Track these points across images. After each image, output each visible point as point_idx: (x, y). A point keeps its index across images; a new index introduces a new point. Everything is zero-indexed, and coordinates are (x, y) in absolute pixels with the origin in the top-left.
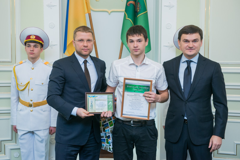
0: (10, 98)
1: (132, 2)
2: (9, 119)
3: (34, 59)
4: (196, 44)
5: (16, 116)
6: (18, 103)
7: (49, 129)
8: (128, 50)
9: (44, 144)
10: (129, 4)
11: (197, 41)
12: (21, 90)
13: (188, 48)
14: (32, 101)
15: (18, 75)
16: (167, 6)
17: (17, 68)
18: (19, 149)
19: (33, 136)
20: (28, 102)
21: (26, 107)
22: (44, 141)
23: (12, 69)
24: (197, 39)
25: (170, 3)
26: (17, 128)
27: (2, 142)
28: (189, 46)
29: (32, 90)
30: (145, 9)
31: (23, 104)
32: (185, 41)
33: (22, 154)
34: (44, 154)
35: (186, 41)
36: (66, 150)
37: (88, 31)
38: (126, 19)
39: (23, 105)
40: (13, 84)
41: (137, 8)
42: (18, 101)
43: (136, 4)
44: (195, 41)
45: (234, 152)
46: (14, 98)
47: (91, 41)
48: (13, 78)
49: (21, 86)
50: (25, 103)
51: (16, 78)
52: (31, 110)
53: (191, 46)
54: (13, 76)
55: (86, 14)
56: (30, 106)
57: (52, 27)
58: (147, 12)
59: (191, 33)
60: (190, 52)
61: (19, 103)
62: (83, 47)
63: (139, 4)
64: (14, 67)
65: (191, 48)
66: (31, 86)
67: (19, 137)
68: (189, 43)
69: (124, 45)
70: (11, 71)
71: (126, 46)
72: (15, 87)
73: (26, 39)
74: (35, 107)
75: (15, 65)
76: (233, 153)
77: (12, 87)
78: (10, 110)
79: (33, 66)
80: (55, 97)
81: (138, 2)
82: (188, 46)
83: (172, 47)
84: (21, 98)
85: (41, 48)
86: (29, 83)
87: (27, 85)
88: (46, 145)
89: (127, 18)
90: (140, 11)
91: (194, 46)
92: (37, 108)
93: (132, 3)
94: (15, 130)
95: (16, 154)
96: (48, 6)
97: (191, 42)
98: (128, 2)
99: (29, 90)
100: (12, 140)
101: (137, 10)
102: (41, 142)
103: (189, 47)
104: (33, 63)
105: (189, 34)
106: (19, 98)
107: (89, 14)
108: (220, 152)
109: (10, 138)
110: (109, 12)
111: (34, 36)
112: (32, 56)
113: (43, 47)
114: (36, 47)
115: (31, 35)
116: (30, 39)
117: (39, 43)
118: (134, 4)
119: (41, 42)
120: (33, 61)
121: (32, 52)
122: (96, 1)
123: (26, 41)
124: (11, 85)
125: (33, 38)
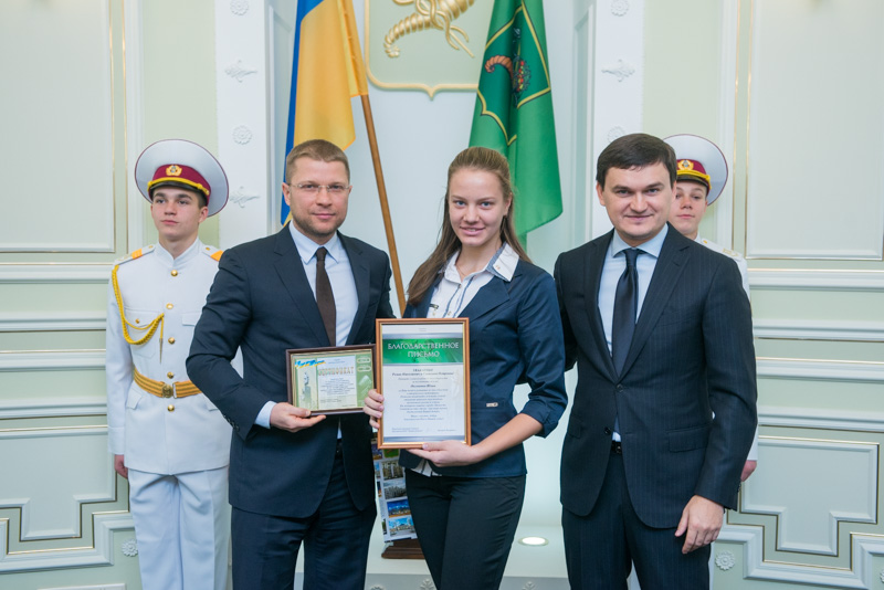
0: (103, 368)
1: (501, 60)
3: (176, 241)
5: (125, 425)
6: (130, 385)
7: (226, 470)
9: (209, 519)
10: (491, 67)
11: (658, 190)
12: (139, 343)
14: (171, 377)
15: (129, 293)
16: (611, 73)
17: (123, 273)
18: (132, 529)
19: (177, 490)
20: (158, 380)
21: (154, 396)
22: (212, 510)
23: (107, 275)
24: (659, 184)
25: (620, 61)
26: (126, 465)
27: (83, 506)
28: (632, 207)
29: (173, 343)
30: (544, 82)
31: (145, 388)
32: (619, 192)
33: (141, 550)
34: (212, 549)
35: (624, 191)
36: (266, 530)
37: (332, 157)
38: (481, 115)
39: (145, 392)
40: (113, 323)
41: (517, 78)
42: (129, 379)
43: (513, 65)
44: (651, 189)
45: (831, 547)
46: (116, 368)
47: (342, 187)
49: (138, 328)
50: (149, 383)
52: (171, 407)
53: (639, 208)
54: (113, 299)
55: (352, 99)
56: (167, 393)
57: (243, 141)
58: (550, 91)
59: (637, 164)
60: (638, 224)
61: (134, 383)
62: (315, 206)
63: (524, 66)
64: (113, 268)
65: (639, 215)
66: (167, 330)
67: (133, 493)
68: (634, 197)
70: (105, 281)
72: (119, 331)
73: (155, 178)
74: (181, 396)
75: (117, 262)
76: (827, 549)
77: (109, 333)
78: (105, 405)
79: (175, 265)
80: (212, 362)
81: (521, 60)
82: (629, 206)
84: (138, 367)
85: (200, 207)
86: (160, 319)
87: (157, 325)
88: (216, 521)
89: (485, 112)
90: (526, 89)
91: (650, 205)
92: (188, 400)
93: (500, 64)
94: (121, 470)
95: (126, 545)
96: (229, 72)
97: (639, 195)
98: (489, 59)
99: (161, 342)
100: (116, 500)
101: (518, 85)
102: (202, 510)
103: (633, 210)
104: (175, 256)
105: (633, 167)
106: (131, 366)
107: (362, 97)
108: (784, 544)
109: (109, 495)
110: (431, 92)
111: (177, 167)
112: (169, 230)
113: (206, 204)
114: (182, 203)
115: (168, 166)
116: (166, 176)
117: (195, 190)
118: (508, 66)
119: (200, 186)
120: (175, 249)
121: (171, 218)
122: (390, 56)
123: (154, 185)
124: (107, 325)
125: (173, 174)
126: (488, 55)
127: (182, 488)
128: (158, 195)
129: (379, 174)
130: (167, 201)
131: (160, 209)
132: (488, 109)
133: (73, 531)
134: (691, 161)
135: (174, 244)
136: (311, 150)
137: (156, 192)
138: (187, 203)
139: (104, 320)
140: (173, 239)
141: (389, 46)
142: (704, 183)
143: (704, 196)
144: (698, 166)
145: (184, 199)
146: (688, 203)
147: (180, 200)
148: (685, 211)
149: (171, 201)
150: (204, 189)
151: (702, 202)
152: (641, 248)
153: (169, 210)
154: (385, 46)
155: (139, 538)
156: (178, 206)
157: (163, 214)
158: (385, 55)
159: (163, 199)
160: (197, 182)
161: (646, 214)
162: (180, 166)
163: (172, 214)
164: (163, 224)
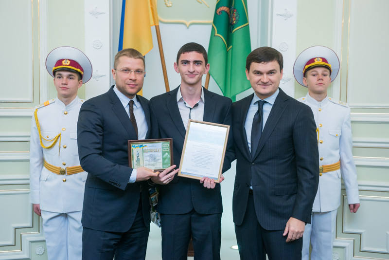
0: (28, 160)
1: (225, 8)
2: (28, 193)
3: (67, 98)
4: (273, 77)
5: (39, 189)
6: (42, 169)
10: (220, 12)
11: (274, 73)
12: (48, 148)
13: (260, 83)
14: (65, 165)
15: (42, 123)
16: (281, 15)
17: (40, 113)
19: (67, 220)
20: (58, 166)
21: (55, 174)
23: (32, 114)
24: (274, 70)
25: (286, 9)
27: (16, 230)
28: (262, 80)
29: (65, 148)
30: (245, 20)
31: (51, 170)
32: (256, 73)
33: (48, 250)
35: (258, 73)
36: (103, 238)
37: (138, 56)
38: (215, 36)
39: (51, 172)
40: (34, 137)
41: (232, 18)
42: (42, 165)
43: (230, 11)
44: (271, 72)
45: (387, 250)
46: (35, 160)
48: (35, 128)
50: (53, 168)
51: (39, 128)
52: (64, 180)
53: (265, 81)
54: (34, 125)
55: (152, 27)
56: (63, 172)
57: (98, 48)
58: (248, 25)
59: (265, 61)
60: (264, 88)
61: (44, 167)
62: (128, 80)
63: (236, 12)
64: (35, 110)
65: (265, 84)
66: (63, 141)
67: (44, 222)
68: (263, 76)
69: (211, 77)
70: (30, 117)
71: (214, 78)
72: (38, 142)
73: (56, 66)
74: (70, 174)
75: (36, 107)
76: (384, 251)
77: (32, 143)
78: (29, 179)
79: (66, 109)
81: (234, 8)
82: (260, 80)
83: (289, 80)
84: (47, 160)
85: (79, 80)
86: (59, 136)
87: (58, 139)
89: (216, 34)
90: (237, 23)
91: (270, 80)
92: (72, 176)
93: (224, 11)
94: (37, 211)
95: (38, 249)
96: (91, 13)
97: (265, 75)
98: (218, 9)
99: (60, 147)
100: (33, 227)
101: (233, 21)
102: (79, 230)
103: (262, 82)
104: (66, 105)
105: (263, 62)
106: (43, 161)
107: (156, 26)
108: (364, 248)
109: (29, 224)
110: (188, 24)
111: (68, 61)
112: (64, 92)
113: (81, 79)
114: (70, 78)
115: (63, 60)
116: (62, 65)
117: (76, 72)
118: (228, 12)
119: (79, 70)
120: (66, 101)
121: (65, 86)
122: (167, 6)
123: (56, 69)
124: (30, 139)
125: (66, 64)
126: (218, 6)
127: (69, 219)
128: (58, 74)
129: (164, 65)
130: (62, 77)
131: (59, 82)
133: (11, 242)
134: (321, 58)
135: (66, 99)
136: (127, 53)
137: (57, 73)
138: (73, 79)
139: (29, 136)
140: (66, 96)
141: (167, 1)
143: (329, 74)
145: (71, 77)
146: (321, 77)
147: (69, 77)
148: (320, 82)
149: (65, 78)
150: (81, 72)
151: (328, 77)
153: (64, 82)
154: (165, 1)
155: (48, 244)
156: (68, 80)
157: (61, 84)
158: (165, 5)
159: (60, 77)
160: (78, 68)
161: (268, 84)
162: (69, 60)
163: (66, 84)
164: (60, 89)
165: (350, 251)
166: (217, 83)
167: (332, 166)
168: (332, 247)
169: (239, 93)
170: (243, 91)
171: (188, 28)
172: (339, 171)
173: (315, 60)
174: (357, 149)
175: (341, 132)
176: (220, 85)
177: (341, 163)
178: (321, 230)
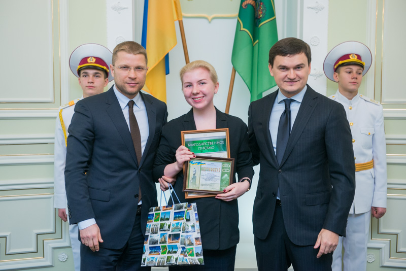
0: (52, 163)
1: (250, 2)
2: (50, 198)
4: (301, 73)
8: (244, 81)
10: (245, 6)
11: (301, 67)
13: (286, 79)
16: (312, 8)
17: (65, 113)
23: (56, 114)
24: (302, 64)
25: (317, 2)
27: (38, 236)
28: (288, 77)
30: (272, 13)
36: (100, 255)
37: (138, 52)
38: (240, 30)
40: (59, 139)
41: (259, 11)
43: (256, 5)
44: (298, 67)
46: (60, 163)
47: (142, 69)
48: (60, 129)
51: (64, 129)
53: (292, 77)
54: (59, 126)
55: (174, 22)
58: (275, 19)
60: (292, 85)
62: (128, 78)
63: (263, 5)
64: (59, 111)
65: (292, 81)
67: (70, 228)
69: (236, 72)
70: (55, 118)
71: (240, 75)
72: (62, 144)
73: (80, 64)
75: (61, 108)
78: (53, 183)
81: (261, 2)
82: (286, 76)
83: (321, 75)
85: (105, 79)
89: (242, 29)
90: (263, 17)
91: (297, 76)
93: (250, 4)
96: (114, 8)
98: (244, 2)
100: (55, 233)
101: (260, 15)
103: (289, 79)
105: (288, 55)
107: (179, 21)
108: (401, 249)
109: (52, 230)
110: (210, 18)
111: (93, 58)
112: (90, 91)
113: (107, 77)
114: (97, 77)
115: (88, 57)
116: (87, 63)
117: (103, 70)
118: (254, 5)
119: (105, 68)
121: (91, 85)
123: (81, 68)
124: (55, 141)
125: (91, 62)
128: (84, 73)
130: (88, 76)
132: (244, 27)
133: (33, 249)
134: (356, 55)
137: (82, 72)
138: (99, 77)
139: (54, 138)
142: (362, 66)
144: (359, 57)
145: (98, 75)
146: (355, 76)
147: (96, 75)
148: (354, 80)
149: (91, 76)
150: (107, 69)
151: (361, 75)
152: (292, 98)
153: (90, 81)
155: (74, 250)
156: (94, 78)
157: (87, 83)
159: (86, 75)
160: (103, 66)
161: (295, 80)
162: (95, 57)
163: (92, 83)
164: (87, 88)
165: (385, 252)
166: (243, 79)
167: (365, 164)
168: (366, 248)
169: (267, 90)
170: (271, 88)
171: (210, 22)
172: (372, 170)
173: (350, 57)
174: (390, 146)
175: (374, 130)
176: (246, 82)
177: (373, 161)
178: (354, 232)
